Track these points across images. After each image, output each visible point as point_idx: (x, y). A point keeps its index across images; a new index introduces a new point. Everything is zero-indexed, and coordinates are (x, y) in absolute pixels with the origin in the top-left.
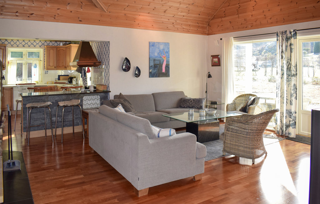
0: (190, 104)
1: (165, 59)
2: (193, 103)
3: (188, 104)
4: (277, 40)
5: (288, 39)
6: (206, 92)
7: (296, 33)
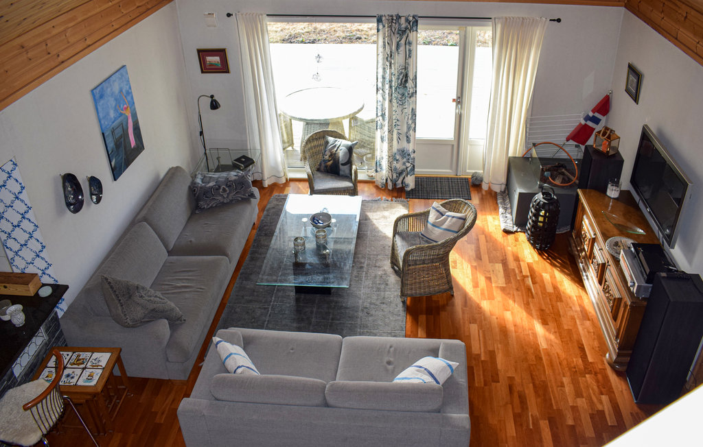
0: (224, 198)
1: (128, 113)
2: (230, 193)
3: (220, 198)
4: (378, 31)
5: (402, 32)
6: (201, 133)
7: (417, 21)
